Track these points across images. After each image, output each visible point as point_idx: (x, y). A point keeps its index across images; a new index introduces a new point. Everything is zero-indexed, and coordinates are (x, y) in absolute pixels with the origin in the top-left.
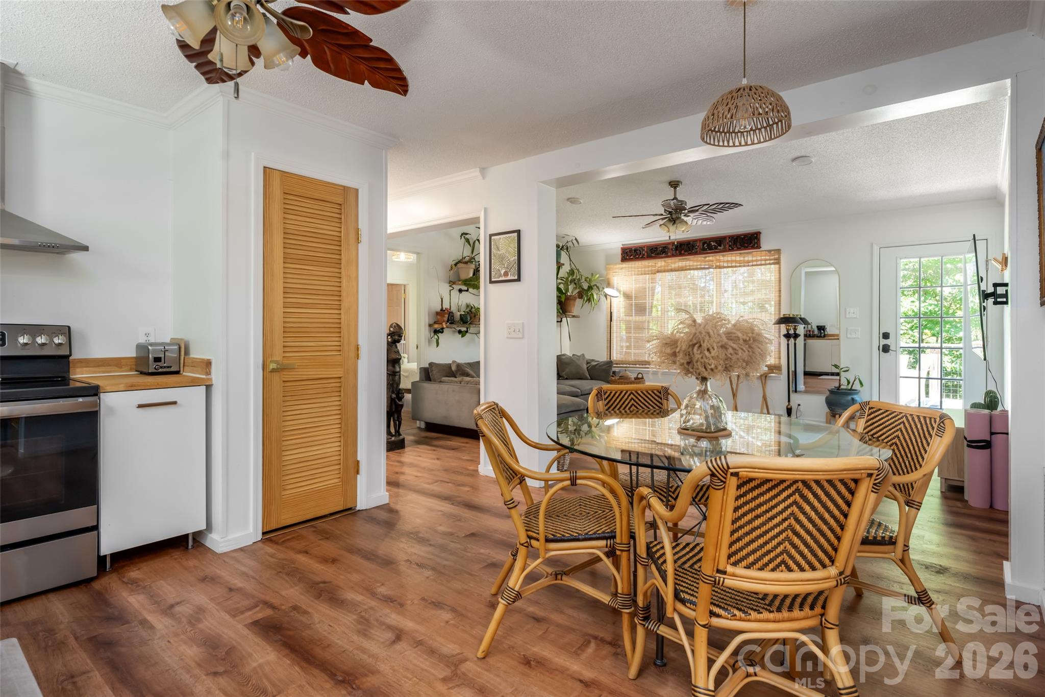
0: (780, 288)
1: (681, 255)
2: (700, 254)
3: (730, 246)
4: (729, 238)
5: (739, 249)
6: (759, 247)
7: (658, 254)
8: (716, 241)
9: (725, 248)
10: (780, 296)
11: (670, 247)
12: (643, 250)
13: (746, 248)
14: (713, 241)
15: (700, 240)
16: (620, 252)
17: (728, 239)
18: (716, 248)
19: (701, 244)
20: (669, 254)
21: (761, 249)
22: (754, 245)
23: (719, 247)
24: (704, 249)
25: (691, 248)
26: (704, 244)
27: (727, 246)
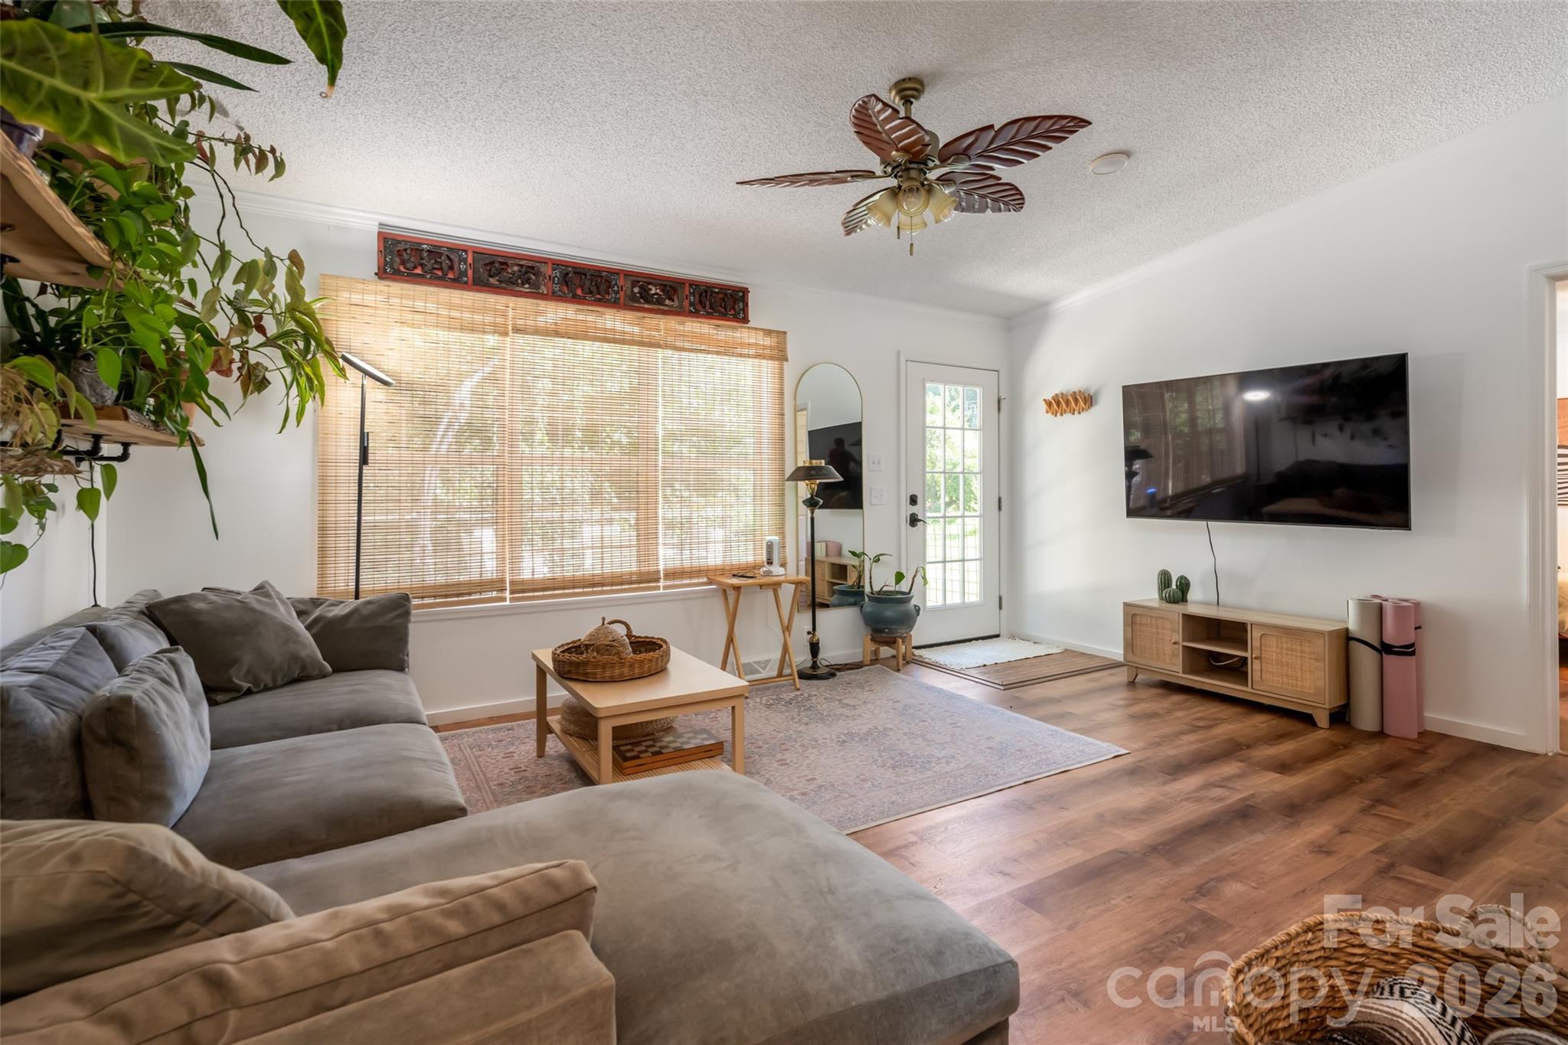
0: (782, 409)
1: (575, 299)
2: (625, 307)
3: (691, 304)
4: (691, 285)
5: (709, 316)
6: (745, 320)
7: (511, 282)
8: (663, 287)
9: (681, 306)
10: (782, 425)
11: (547, 270)
12: (465, 261)
13: (723, 316)
14: (655, 285)
15: (628, 274)
16: (373, 245)
17: (687, 285)
18: (660, 302)
19: (629, 285)
20: (543, 290)
21: (749, 325)
22: (739, 314)
23: (667, 302)
24: (633, 298)
25: (603, 288)
26: (634, 284)
27: (686, 303)
